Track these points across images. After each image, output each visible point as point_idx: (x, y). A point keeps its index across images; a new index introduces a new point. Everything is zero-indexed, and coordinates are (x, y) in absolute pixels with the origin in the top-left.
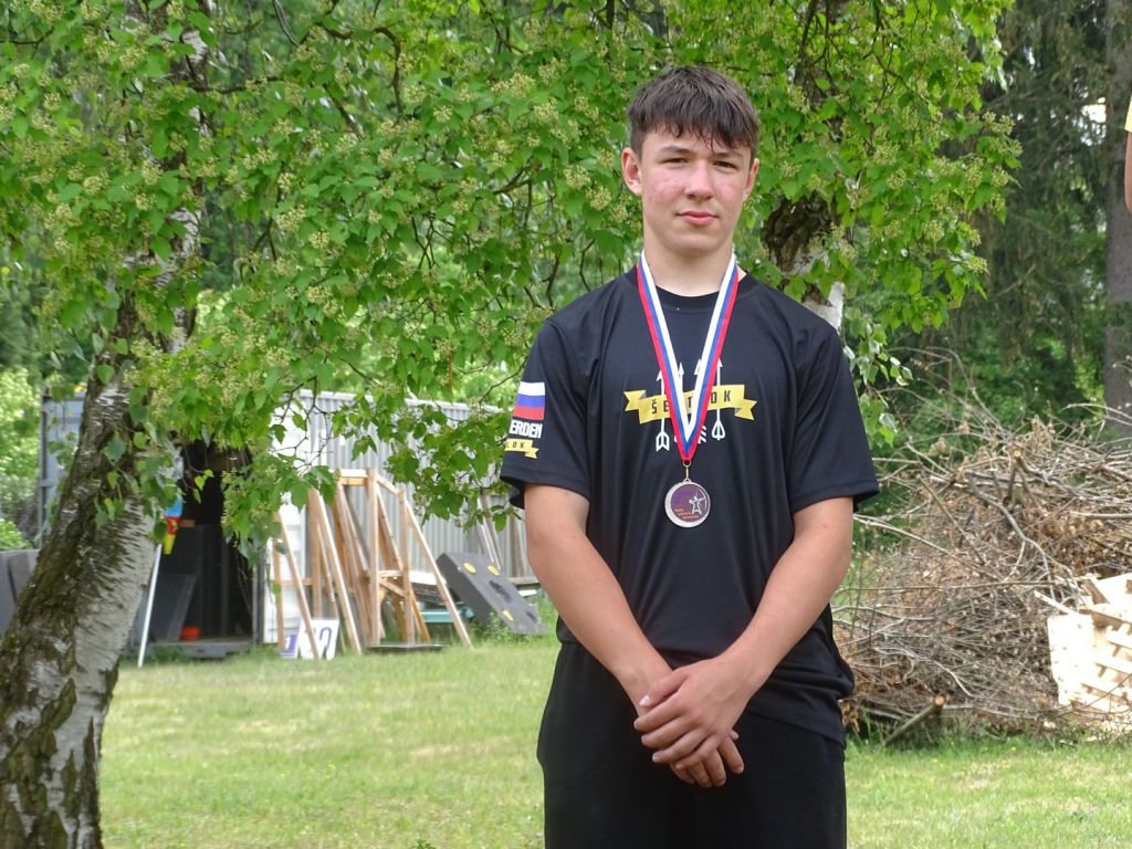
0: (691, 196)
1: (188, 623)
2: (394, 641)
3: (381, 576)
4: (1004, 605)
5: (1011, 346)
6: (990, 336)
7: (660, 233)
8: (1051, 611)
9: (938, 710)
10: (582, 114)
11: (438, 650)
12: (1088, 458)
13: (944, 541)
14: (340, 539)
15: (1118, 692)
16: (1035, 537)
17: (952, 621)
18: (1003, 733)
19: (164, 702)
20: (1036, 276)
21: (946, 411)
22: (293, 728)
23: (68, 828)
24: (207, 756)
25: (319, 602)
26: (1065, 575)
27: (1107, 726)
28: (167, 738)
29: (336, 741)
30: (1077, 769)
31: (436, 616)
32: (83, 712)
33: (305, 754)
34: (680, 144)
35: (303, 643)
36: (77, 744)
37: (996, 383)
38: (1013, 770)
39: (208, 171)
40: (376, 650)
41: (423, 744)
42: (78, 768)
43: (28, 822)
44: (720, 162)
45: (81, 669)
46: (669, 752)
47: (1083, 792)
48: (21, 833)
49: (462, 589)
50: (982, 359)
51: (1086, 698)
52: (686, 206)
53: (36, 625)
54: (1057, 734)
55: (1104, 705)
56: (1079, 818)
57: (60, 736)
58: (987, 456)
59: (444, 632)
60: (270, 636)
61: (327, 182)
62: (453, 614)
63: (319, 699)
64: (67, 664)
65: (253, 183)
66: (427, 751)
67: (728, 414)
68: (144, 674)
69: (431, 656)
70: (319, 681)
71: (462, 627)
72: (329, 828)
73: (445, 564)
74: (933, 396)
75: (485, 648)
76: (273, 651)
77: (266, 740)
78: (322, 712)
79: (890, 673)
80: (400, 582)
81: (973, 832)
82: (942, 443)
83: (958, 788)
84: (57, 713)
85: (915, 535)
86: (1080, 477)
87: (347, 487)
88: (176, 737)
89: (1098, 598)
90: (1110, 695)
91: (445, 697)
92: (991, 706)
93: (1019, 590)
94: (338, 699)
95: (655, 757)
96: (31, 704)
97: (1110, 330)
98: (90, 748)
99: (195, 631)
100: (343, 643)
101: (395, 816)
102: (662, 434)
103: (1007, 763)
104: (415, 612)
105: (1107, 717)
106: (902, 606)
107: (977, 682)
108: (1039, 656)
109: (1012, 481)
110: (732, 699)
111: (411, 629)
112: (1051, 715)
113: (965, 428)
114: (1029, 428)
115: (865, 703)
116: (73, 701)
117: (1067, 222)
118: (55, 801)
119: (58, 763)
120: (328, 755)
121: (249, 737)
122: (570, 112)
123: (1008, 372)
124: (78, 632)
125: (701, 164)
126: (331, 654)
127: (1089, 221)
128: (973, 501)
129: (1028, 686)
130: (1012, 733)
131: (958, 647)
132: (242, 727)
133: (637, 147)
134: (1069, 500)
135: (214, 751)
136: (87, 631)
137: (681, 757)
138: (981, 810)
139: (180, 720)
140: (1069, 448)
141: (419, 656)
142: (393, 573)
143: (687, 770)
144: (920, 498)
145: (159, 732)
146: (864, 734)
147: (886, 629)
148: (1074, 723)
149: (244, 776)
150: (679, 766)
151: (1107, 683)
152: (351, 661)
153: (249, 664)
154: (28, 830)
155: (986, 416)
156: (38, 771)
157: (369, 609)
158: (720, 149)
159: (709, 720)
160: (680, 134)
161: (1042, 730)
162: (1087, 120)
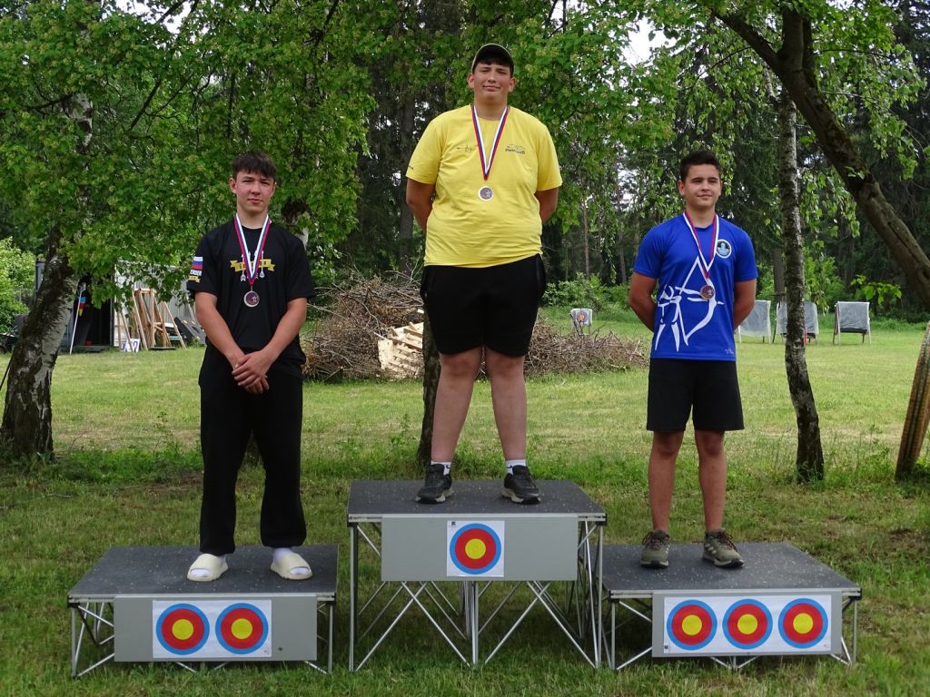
0: (253, 193)
1: (87, 340)
2: (159, 347)
3: (155, 324)
4: (363, 336)
5: (368, 251)
6: (361, 248)
7: (242, 206)
8: (379, 339)
9: (341, 370)
10: (216, 169)
11: (173, 349)
12: (392, 289)
13: (344, 315)
14: (141, 312)
15: (401, 365)
16: (374, 314)
17: (347, 342)
18: (362, 379)
19: (79, 366)
20: (377, 228)
21: (346, 273)
22: (123, 375)
23: (39, 408)
24: (93, 385)
25: (133, 333)
26: (384, 327)
27: (397, 376)
28: (79, 379)
29: (138, 380)
30: (387, 391)
31: (174, 338)
32: (45, 368)
33: (127, 384)
34: (250, 176)
35: (128, 347)
36: (43, 379)
37: (363, 264)
38: (366, 390)
39: (85, 182)
40: (153, 349)
41: (168, 381)
42: (43, 387)
43: (25, 406)
44: (262, 182)
45: (44, 354)
46: (243, 382)
47: (388, 398)
48: (22, 410)
49: (182, 329)
50: (359, 256)
51: (390, 367)
52: (252, 197)
53: (28, 338)
54: (380, 379)
55: (395, 370)
56: (387, 406)
57: (36, 377)
58: (358, 287)
59: (176, 343)
60: (116, 344)
61: (126, 189)
62: (179, 337)
63: (132, 366)
64: (39, 352)
65: (100, 187)
66: (169, 383)
67: (265, 269)
68: (71, 357)
69: (172, 351)
70: (133, 359)
71: (182, 342)
72: (133, 408)
73: (177, 320)
74: (342, 268)
75: (191, 349)
76: (117, 349)
77: (113, 379)
78: (133, 370)
79: (326, 358)
80: (161, 326)
81: (352, 410)
82: (344, 283)
83: (347, 396)
84: (36, 368)
85: (334, 313)
86: (389, 295)
87: (143, 294)
88: (82, 378)
89: (395, 334)
90: (398, 366)
91: (176, 365)
92: (359, 369)
93: (369, 331)
94: (139, 365)
95: (239, 384)
96: (26, 366)
97: (401, 247)
98: (48, 380)
99: (89, 342)
100: (141, 347)
101: (157, 405)
102: (243, 275)
103: (364, 388)
104: (167, 337)
105: (397, 373)
106: (330, 336)
107: (355, 362)
108: (375, 353)
109: (367, 296)
110: (265, 365)
111: (165, 342)
112: (379, 373)
113: (352, 278)
114: (373, 278)
115: (317, 368)
116: (41, 364)
117: (388, 211)
118: (34, 399)
119: (36, 386)
120: (135, 384)
121: (107, 379)
122: (212, 168)
123: (367, 260)
124: (43, 341)
125: (257, 182)
126: (137, 350)
127: (395, 211)
128: (354, 302)
129: (371, 363)
130: (366, 378)
131: (348, 350)
132: (105, 374)
133: (235, 177)
134: (386, 302)
135: (96, 383)
136: (46, 341)
137: (248, 384)
138: (355, 403)
139: (83, 372)
140: (386, 285)
141: (167, 351)
142: (159, 323)
143: (250, 388)
144: (337, 301)
145: (76, 376)
146: (317, 378)
147: (325, 344)
148: (386, 375)
149: (106, 391)
150: (247, 387)
151: (397, 363)
152: (144, 353)
153: (108, 353)
154: (25, 409)
155: (359, 274)
156: (28, 389)
157: (150, 335)
158: (263, 178)
159: (258, 372)
160: (249, 173)
161: (376, 377)
162: (395, 178)
